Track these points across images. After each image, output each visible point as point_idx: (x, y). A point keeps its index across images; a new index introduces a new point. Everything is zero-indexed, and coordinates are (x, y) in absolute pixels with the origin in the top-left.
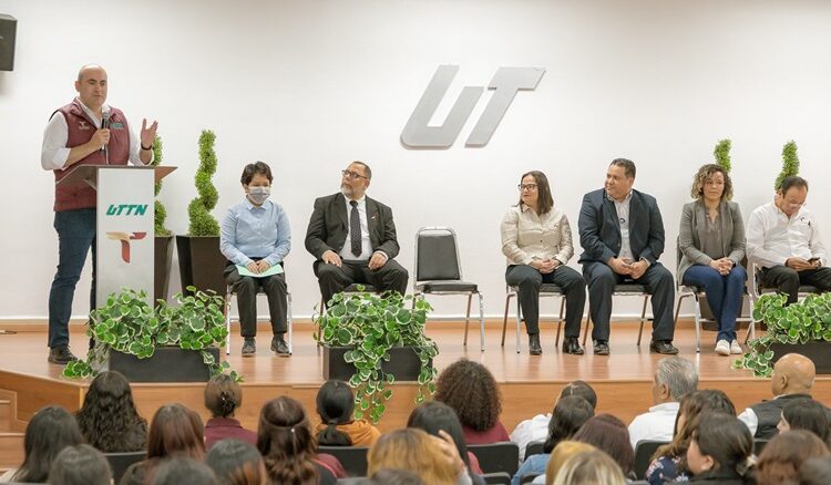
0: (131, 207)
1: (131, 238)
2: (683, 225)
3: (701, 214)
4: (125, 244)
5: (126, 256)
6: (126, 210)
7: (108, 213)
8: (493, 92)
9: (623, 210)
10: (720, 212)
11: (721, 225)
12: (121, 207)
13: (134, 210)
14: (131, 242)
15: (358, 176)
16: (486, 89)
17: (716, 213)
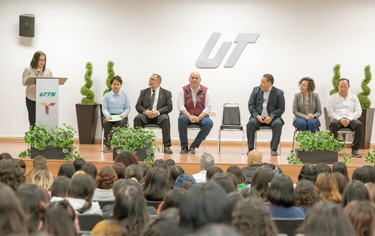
0: (49, 93)
1: (49, 105)
2: (294, 103)
3: (302, 98)
4: (47, 108)
5: (47, 112)
6: (47, 94)
7: (40, 96)
8: (236, 44)
9: (266, 96)
10: (310, 98)
11: (310, 103)
12: (45, 93)
13: (51, 94)
14: (49, 107)
15: (154, 80)
16: (233, 42)
17: (308, 98)
